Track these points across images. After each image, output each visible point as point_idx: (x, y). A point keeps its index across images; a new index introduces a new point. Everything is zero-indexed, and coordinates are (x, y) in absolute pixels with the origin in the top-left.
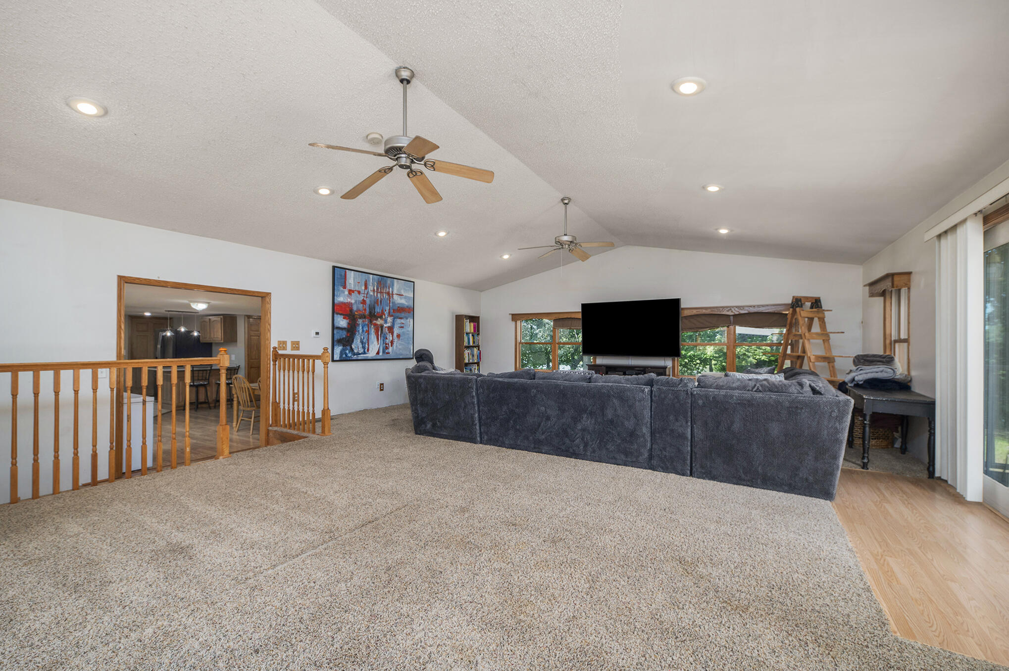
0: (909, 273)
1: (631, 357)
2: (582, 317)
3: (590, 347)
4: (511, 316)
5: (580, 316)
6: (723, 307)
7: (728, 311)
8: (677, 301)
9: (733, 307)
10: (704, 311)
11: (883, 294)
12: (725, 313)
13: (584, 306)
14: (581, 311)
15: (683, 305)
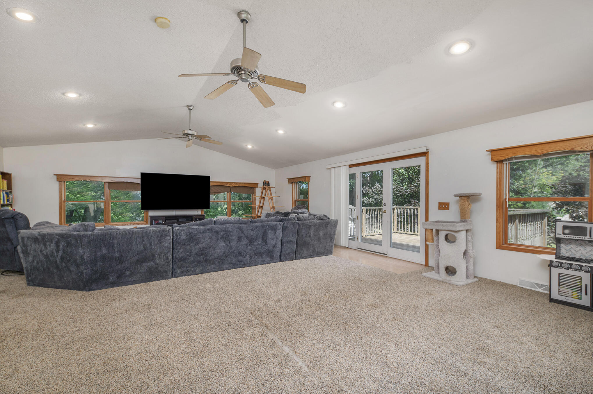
0: (309, 177)
1: (175, 210)
2: (141, 182)
3: (147, 204)
4: (55, 177)
5: (139, 181)
6: (228, 183)
7: (230, 185)
8: (208, 178)
9: (232, 183)
10: (219, 184)
11: (292, 183)
12: (229, 185)
13: (142, 174)
14: (140, 177)
15: (211, 180)
